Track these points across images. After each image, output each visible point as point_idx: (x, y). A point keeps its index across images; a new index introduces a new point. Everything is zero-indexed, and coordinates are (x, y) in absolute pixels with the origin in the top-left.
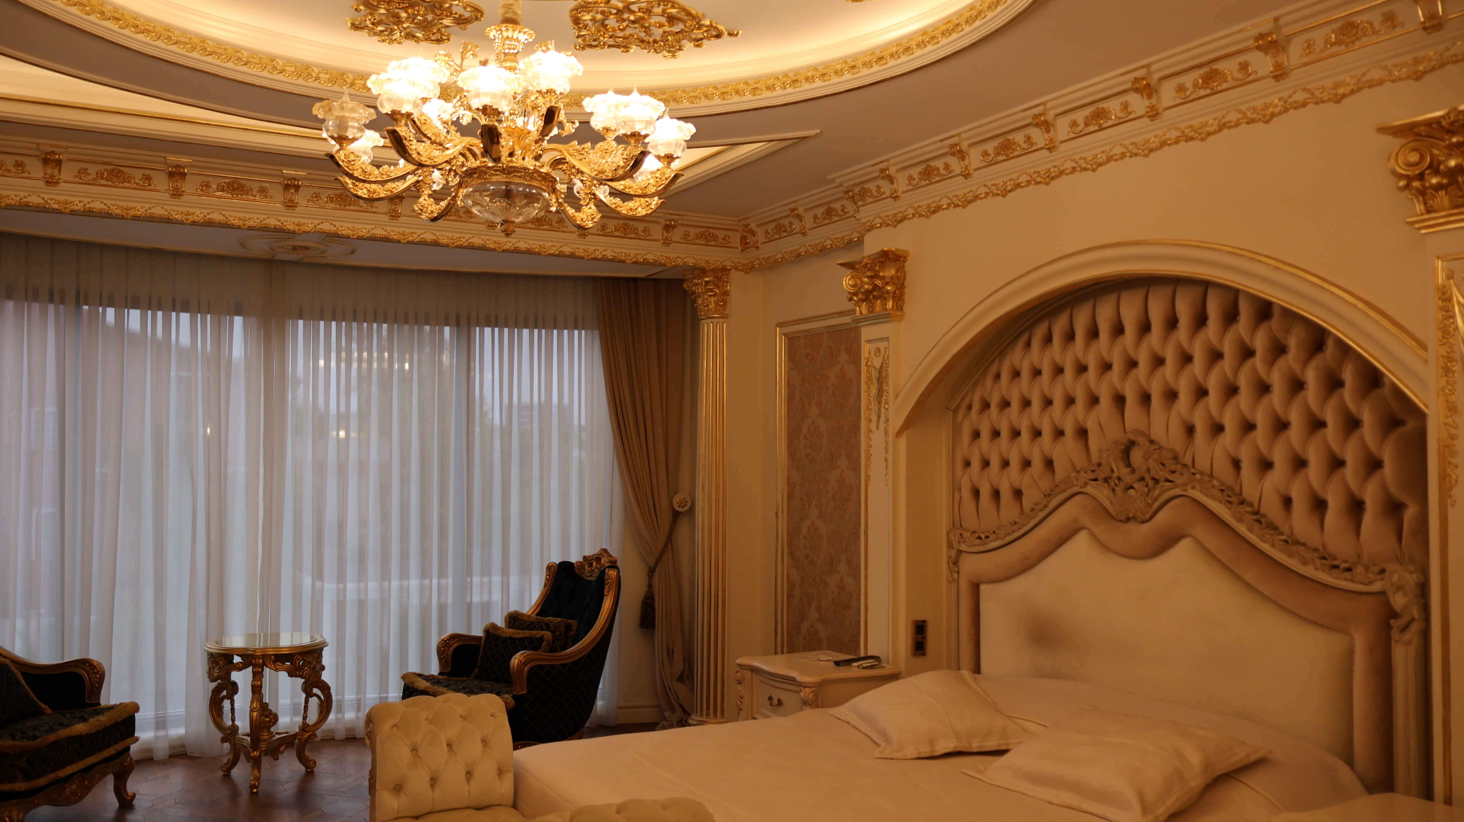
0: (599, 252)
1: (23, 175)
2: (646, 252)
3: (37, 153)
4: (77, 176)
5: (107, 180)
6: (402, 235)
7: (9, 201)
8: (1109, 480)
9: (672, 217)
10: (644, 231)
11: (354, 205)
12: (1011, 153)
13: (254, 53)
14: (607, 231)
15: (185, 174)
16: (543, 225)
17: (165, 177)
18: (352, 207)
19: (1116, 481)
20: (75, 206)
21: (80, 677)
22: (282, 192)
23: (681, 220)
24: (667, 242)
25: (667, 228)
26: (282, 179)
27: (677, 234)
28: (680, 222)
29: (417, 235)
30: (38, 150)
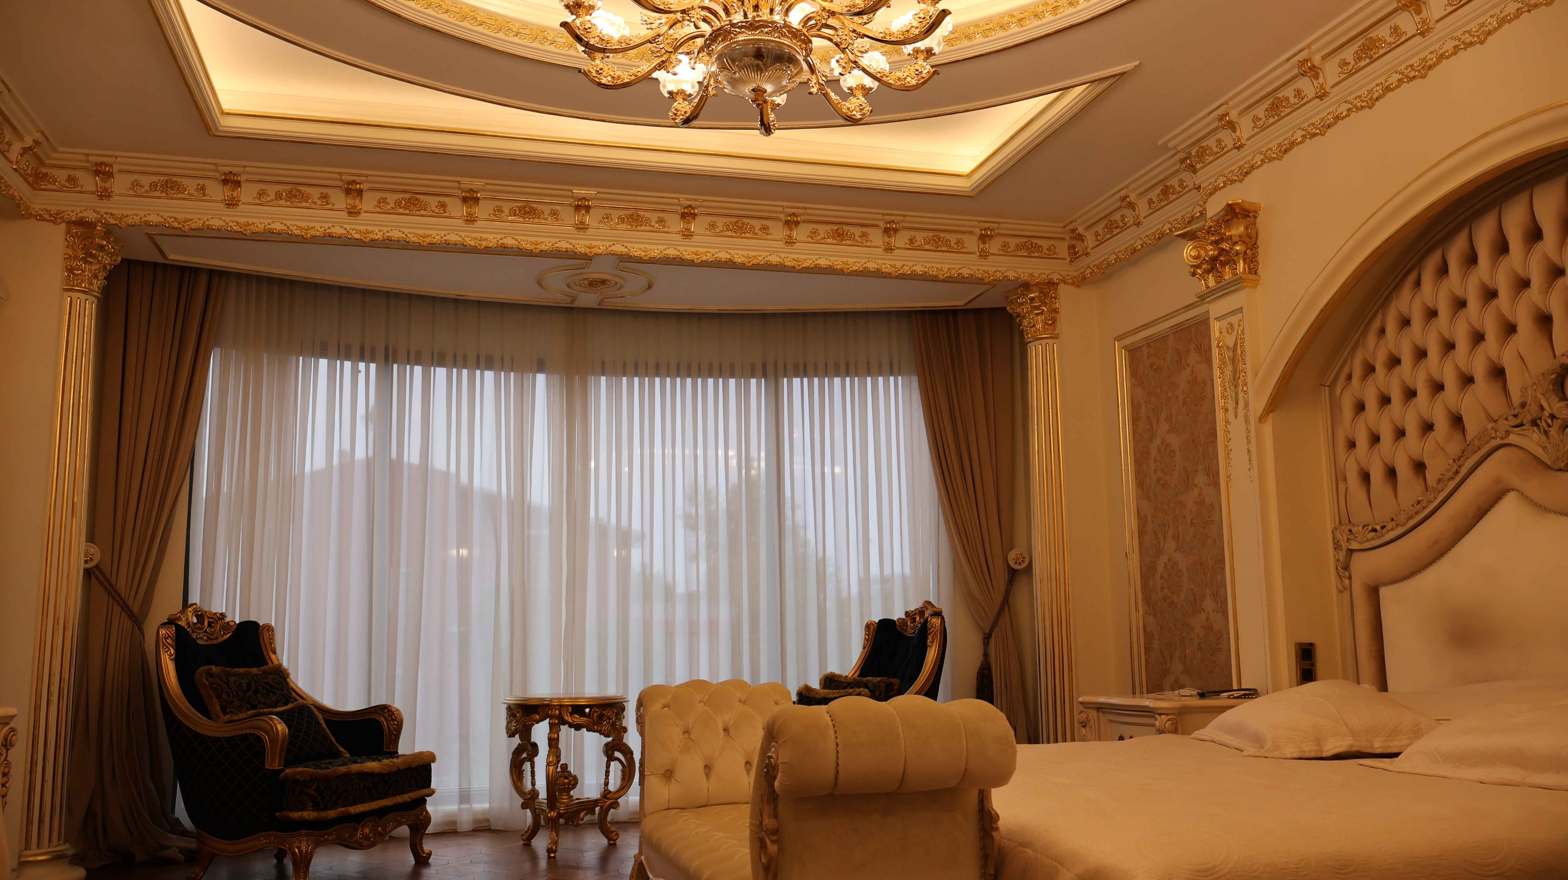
0: (908, 268)
1: (328, 207)
2: (960, 266)
3: (341, 184)
4: (377, 206)
5: (405, 209)
6: (695, 254)
7: (314, 233)
8: (1538, 421)
9: (987, 225)
10: (957, 243)
11: (646, 225)
12: (1375, 53)
13: (525, 25)
14: (916, 244)
15: (478, 199)
16: (845, 240)
17: (458, 202)
18: (643, 228)
19: (1549, 421)
20: (375, 236)
21: (379, 724)
22: (573, 213)
23: (998, 228)
24: (984, 255)
25: (983, 238)
26: (572, 200)
27: (994, 246)
28: (996, 231)
29: (711, 255)
30: (341, 180)
